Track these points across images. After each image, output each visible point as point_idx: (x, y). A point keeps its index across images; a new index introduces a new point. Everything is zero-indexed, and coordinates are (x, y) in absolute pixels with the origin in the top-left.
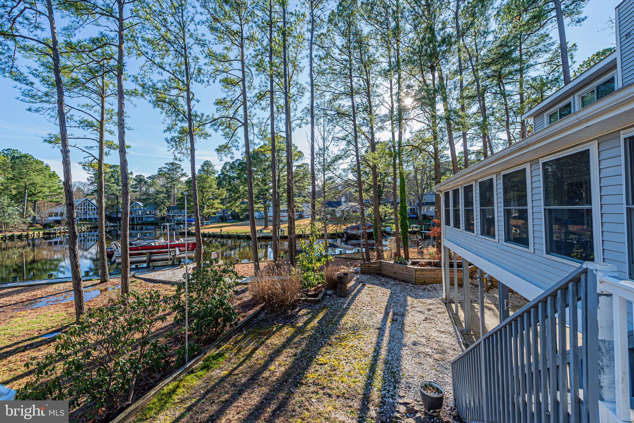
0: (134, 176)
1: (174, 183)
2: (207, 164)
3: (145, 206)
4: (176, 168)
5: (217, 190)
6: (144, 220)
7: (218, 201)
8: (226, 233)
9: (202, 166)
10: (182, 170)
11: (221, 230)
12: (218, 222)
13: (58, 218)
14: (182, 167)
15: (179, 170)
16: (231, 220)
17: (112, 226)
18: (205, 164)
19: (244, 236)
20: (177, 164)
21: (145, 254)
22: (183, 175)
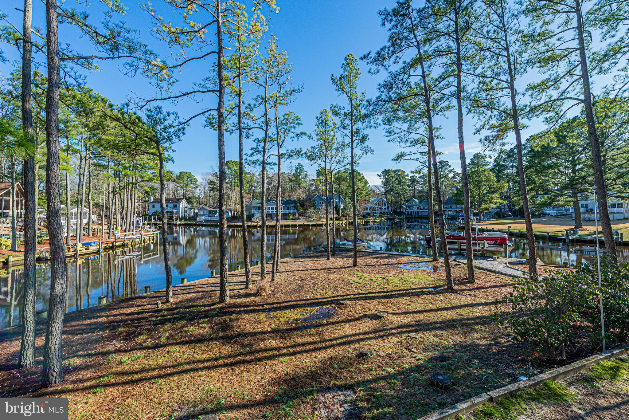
0: (409, 178)
1: (443, 179)
2: (477, 156)
3: (420, 202)
4: (444, 166)
5: (496, 184)
6: (420, 214)
7: (498, 195)
8: (517, 231)
9: (472, 159)
10: (450, 166)
11: (510, 227)
12: (493, 218)
13: (369, 211)
14: (449, 164)
15: (448, 167)
16: (510, 216)
17: (398, 219)
18: (474, 156)
19: (546, 236)
20: (444, 162)
21: (456, 243)
22: (451, 171)
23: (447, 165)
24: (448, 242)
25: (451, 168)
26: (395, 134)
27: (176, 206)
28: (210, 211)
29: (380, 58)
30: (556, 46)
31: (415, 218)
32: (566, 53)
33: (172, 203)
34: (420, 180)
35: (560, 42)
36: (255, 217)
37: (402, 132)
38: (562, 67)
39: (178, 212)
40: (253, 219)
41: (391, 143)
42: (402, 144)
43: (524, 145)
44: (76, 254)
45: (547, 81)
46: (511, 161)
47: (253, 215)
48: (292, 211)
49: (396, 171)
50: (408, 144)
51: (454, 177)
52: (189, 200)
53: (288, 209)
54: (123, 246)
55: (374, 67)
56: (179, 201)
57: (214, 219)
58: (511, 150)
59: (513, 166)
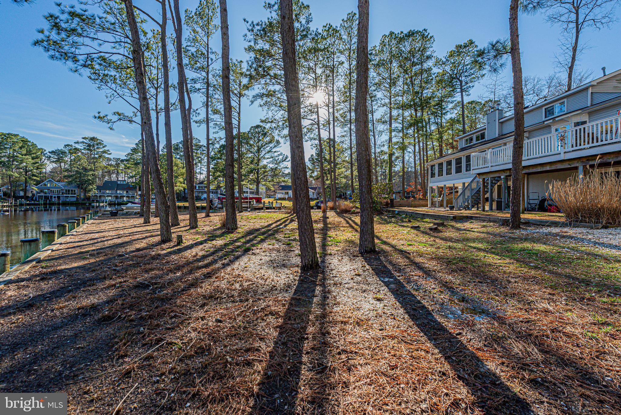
6: (62, 199)
15: (102, 146)
23: (101, 144)
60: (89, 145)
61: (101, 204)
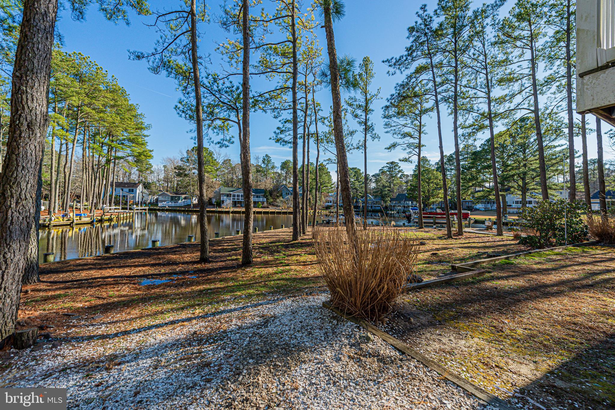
1: (394, 178)
3: (374, 198)
4: (395, 166)
6: (373, 208)
10: (399, 167)
20: (395, 163)
21: (432, 217)
22: (399, 171)
23: (397, 165)
24: (424, 217)
25: (400, 169)
26: (391, 126)
27: (133, 191)
28: (172, 197)
29: (399, 63)
30: (516, 71)
31: (370, 211)
32: (521, 77)
33: (128, 187)
34: (373, 178)
35: (519, 69)
36: (225, 204)
37: (397, 126)
38: (516, 87)
39: (134, 197)
40: (223, 206)
41: (388, 134)
42: (395, 136)
43: (461, 152)
44: (72, 223)
45: (506, 96)
46: (450, 165)
47: (223, 202)
48: (261, 199)
49: (353, 169)
50: (400, 136)
51: (400, 178)
52: (147, 186)
53: (257, 197)
54: (110, 220)
55: (392, 70)
56: (135, 185)
57: (178, 204)
58: (451, 156)
59: (452, 169)
60: (390, 168)
61: (393, 212)
